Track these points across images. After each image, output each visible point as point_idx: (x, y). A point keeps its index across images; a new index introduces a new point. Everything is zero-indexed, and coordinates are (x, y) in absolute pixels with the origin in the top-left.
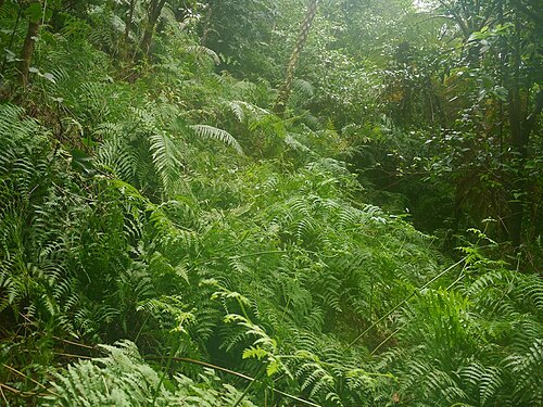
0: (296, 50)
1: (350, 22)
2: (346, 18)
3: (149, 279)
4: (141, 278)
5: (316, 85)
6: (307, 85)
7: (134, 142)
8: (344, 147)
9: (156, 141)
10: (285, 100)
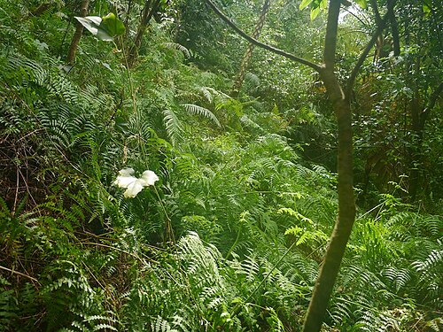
0: (248, 50)
1: (287, 30)
2: (284, 27)
3: (177, 206)
4: (172, 206)
5: (260, 77)
6: (254, 77)
7: (151, 114)
8: (285, 126)
9: (167, 114)
10: (239, 88)
